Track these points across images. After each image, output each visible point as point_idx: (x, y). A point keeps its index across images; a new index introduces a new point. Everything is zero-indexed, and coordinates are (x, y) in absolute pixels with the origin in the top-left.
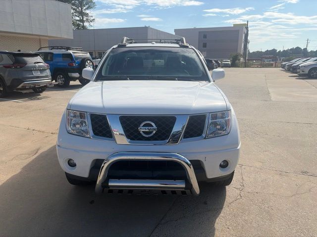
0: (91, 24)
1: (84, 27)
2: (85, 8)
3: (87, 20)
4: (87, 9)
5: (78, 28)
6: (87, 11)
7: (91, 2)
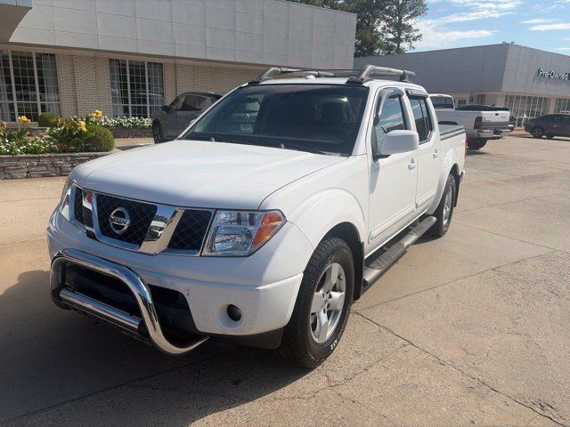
0: (414, 43)
1: (399, 51)
2: (406, 16)
3: (407, 37)
4: (411, 17)
5: (389, 53)
6: (410, 22)
7: (421, 4)
